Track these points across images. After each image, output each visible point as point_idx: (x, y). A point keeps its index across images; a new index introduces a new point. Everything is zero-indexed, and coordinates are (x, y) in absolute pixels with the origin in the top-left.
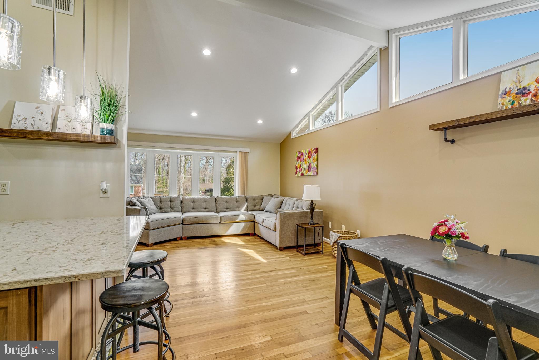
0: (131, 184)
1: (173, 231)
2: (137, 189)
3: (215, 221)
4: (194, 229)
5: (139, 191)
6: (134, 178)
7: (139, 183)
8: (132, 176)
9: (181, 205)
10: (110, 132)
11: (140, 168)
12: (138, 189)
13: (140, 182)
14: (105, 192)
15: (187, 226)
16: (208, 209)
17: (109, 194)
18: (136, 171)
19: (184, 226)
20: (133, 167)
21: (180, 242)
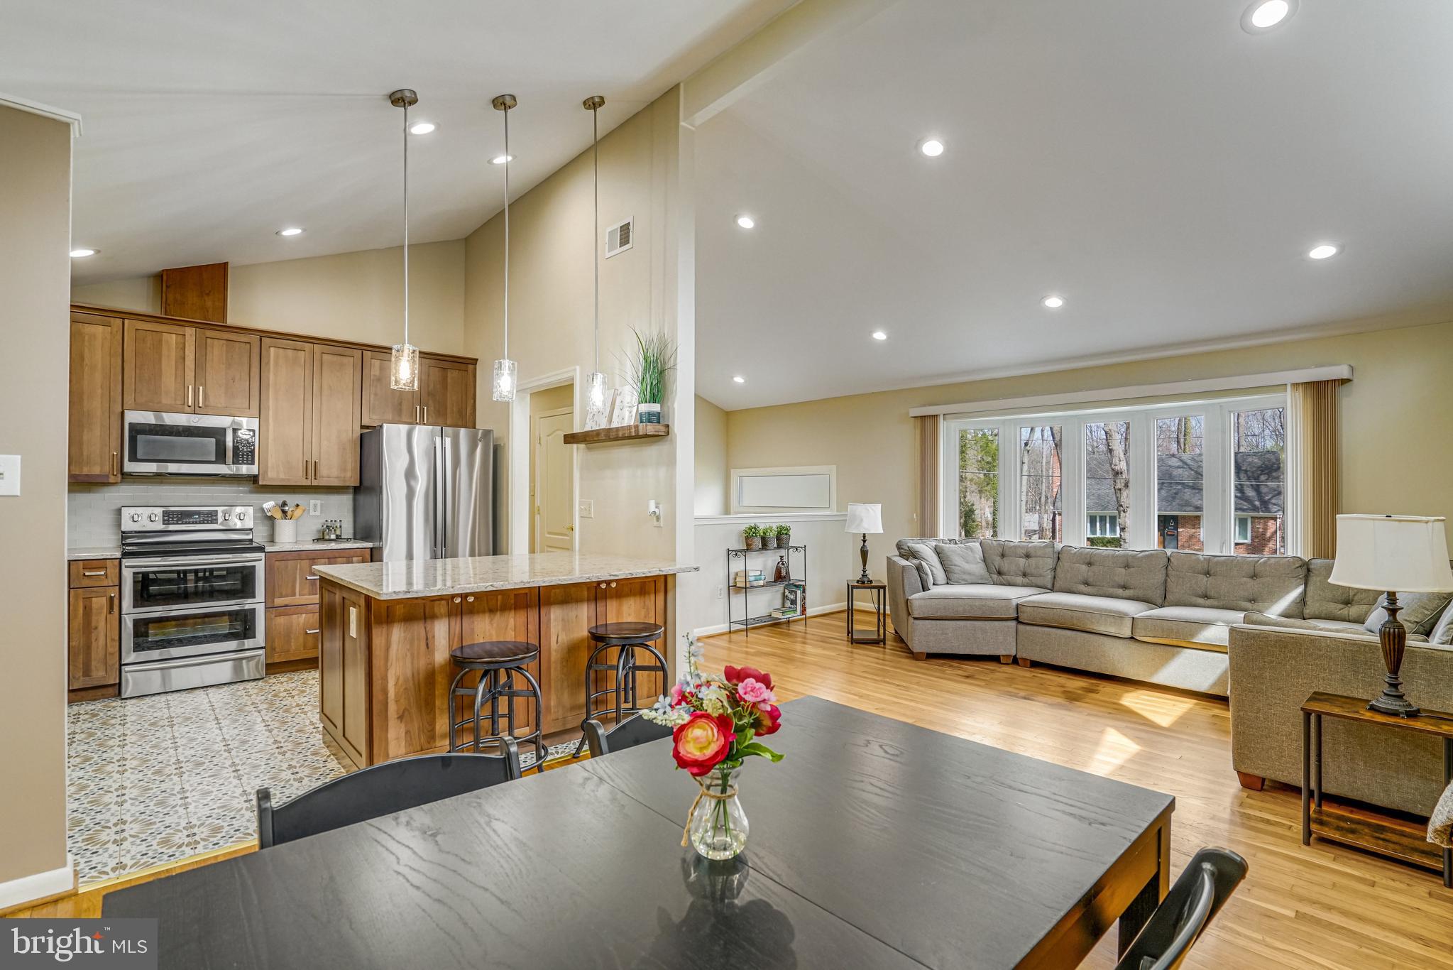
0: (1239, 513)
1: (982, 634)
2: (1260, 528)
3: (1112, 630)
4: (1047, 642)
5: (1268, 535)
6: (1251, 493)
7: (1268, 510)
8: (1245, 487)
9: (1054, 570)
10: (655, 417)
11: (1274, 461)
12: (1265, 529)
13: (1270, 506)
15: (1028, 628)
16: (1132, 591)
17: (661, 522)
18: (1259, 472)
19: (1021, 627)
20: (1250, 459)
21: (1010, 670)
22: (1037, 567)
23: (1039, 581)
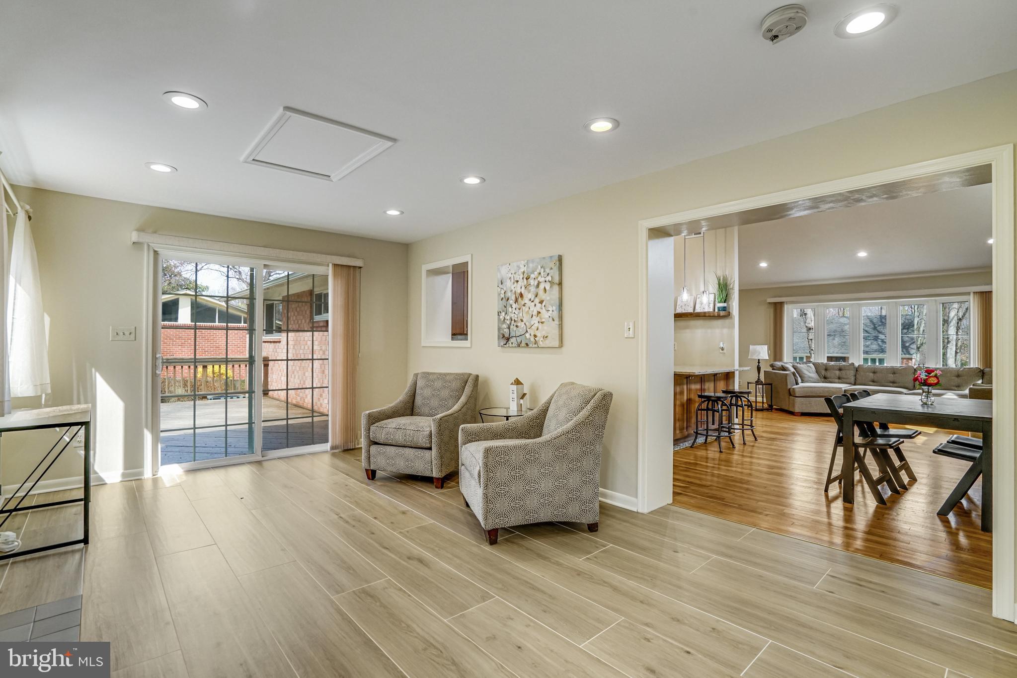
9: (855, 376)
10: (724, 309)
14: (723, 349)
17: (725, 351)
22: (846, 375)
23: (848, 381)
